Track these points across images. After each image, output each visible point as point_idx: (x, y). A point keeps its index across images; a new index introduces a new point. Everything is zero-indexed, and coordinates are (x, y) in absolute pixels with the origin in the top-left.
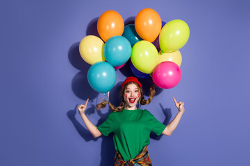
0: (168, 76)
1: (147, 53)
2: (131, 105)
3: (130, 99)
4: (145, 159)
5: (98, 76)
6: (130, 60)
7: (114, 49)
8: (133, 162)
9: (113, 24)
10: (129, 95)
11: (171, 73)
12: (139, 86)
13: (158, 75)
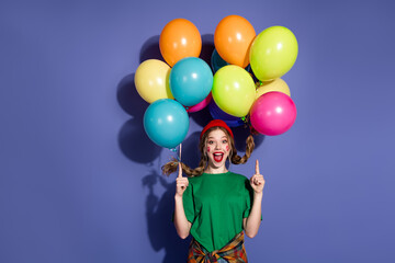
0: (275, 116)
1: (237, 85)
2: (216, 164)
3: (214, 155)
4: (236, 252)
5: (160, 121)
7: (185, 79)
8: (217, 256)
9: (184, 40)
11: (279, 110)
12: (228, 133)
13: (259, 114)
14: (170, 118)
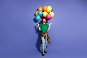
4: (47, 32)
6: (43, 15)
9: (41, 9)
10: (44, 21)
12: (45, 19)
14: (38, 17)
